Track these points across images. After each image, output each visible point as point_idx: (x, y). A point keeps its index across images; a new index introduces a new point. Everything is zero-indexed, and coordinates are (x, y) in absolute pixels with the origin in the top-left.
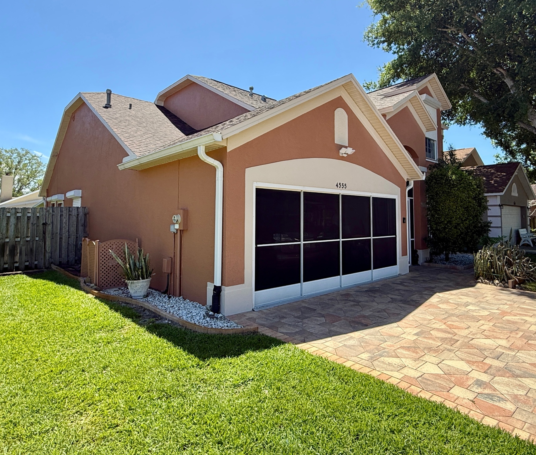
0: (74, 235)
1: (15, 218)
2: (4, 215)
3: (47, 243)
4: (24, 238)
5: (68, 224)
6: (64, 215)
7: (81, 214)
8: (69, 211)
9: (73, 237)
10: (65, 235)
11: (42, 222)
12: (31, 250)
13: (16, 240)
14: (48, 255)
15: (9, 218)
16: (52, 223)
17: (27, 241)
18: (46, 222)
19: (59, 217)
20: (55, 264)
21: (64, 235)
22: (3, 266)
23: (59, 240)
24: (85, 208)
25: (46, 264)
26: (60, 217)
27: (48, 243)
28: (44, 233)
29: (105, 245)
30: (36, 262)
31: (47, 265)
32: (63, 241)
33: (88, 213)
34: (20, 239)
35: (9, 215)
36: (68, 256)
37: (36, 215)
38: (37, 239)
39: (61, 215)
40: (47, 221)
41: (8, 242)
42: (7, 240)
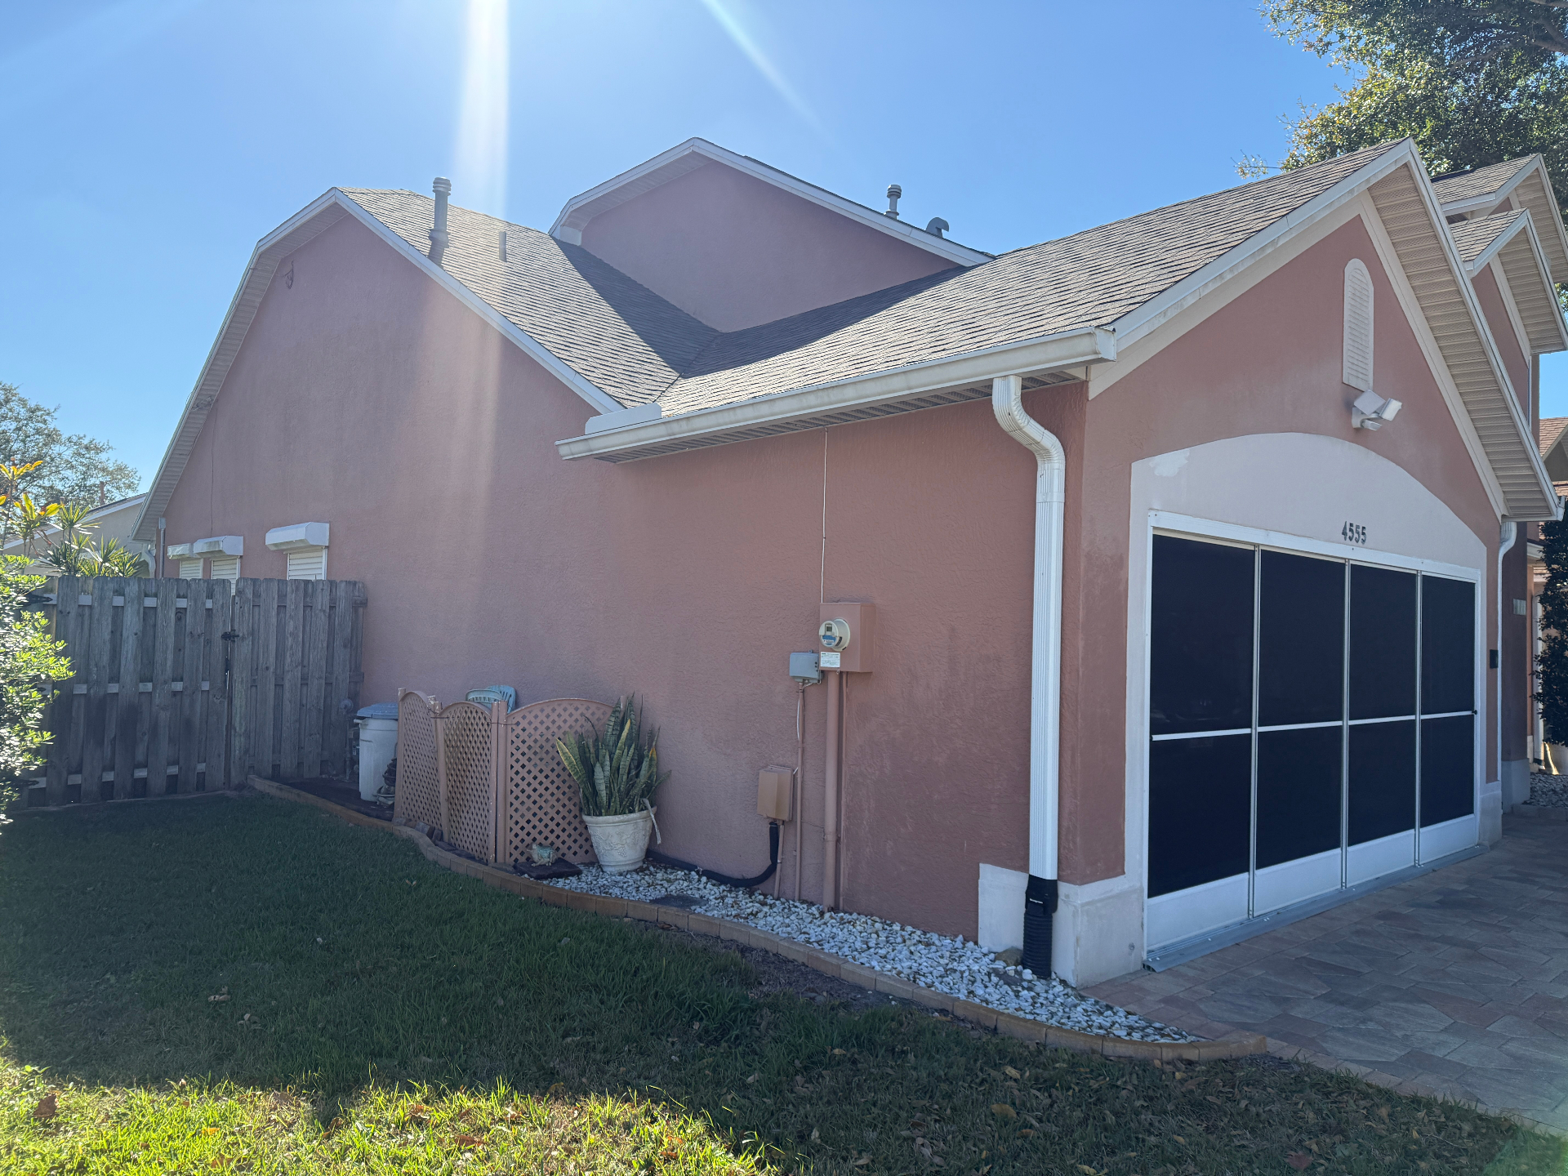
0: (321, 678)
1: (138, 613)
2: (106, 602)
3: (237, 702)
4: (165, 682)
5: (300, 639)
6: (290, 606)
7: (342, 606)
8: (305, 596)
9: (316, 682)
10: (291, 678)
11: (220, 627)
12: (188, 724)
13: (142, 687)
14: (238, 743)
15: (118, 611)
16: (252, 634)
17: (175, 694)
18: (233, 630)
19: (274, 613)
20: (260, 776)
21: (288, 676)
22: (101, 777)
23: (271, 695)
24: (355, 583)
25: (233, 773)
26: (278, 614)
27: (239, 702)
28: (228, 666)
29: (524, 717)
30: (201, 767)
31: (236, 778)
32: (287, 695)
33: (364, 604)
34: (154, 687)
35: (119, 601)
36: (301, 748)
37: (204, 604)
38: (206, 686)
39: (282, 608)
40: (236, 628)
41: (117, 694)
42: (114, 688)
